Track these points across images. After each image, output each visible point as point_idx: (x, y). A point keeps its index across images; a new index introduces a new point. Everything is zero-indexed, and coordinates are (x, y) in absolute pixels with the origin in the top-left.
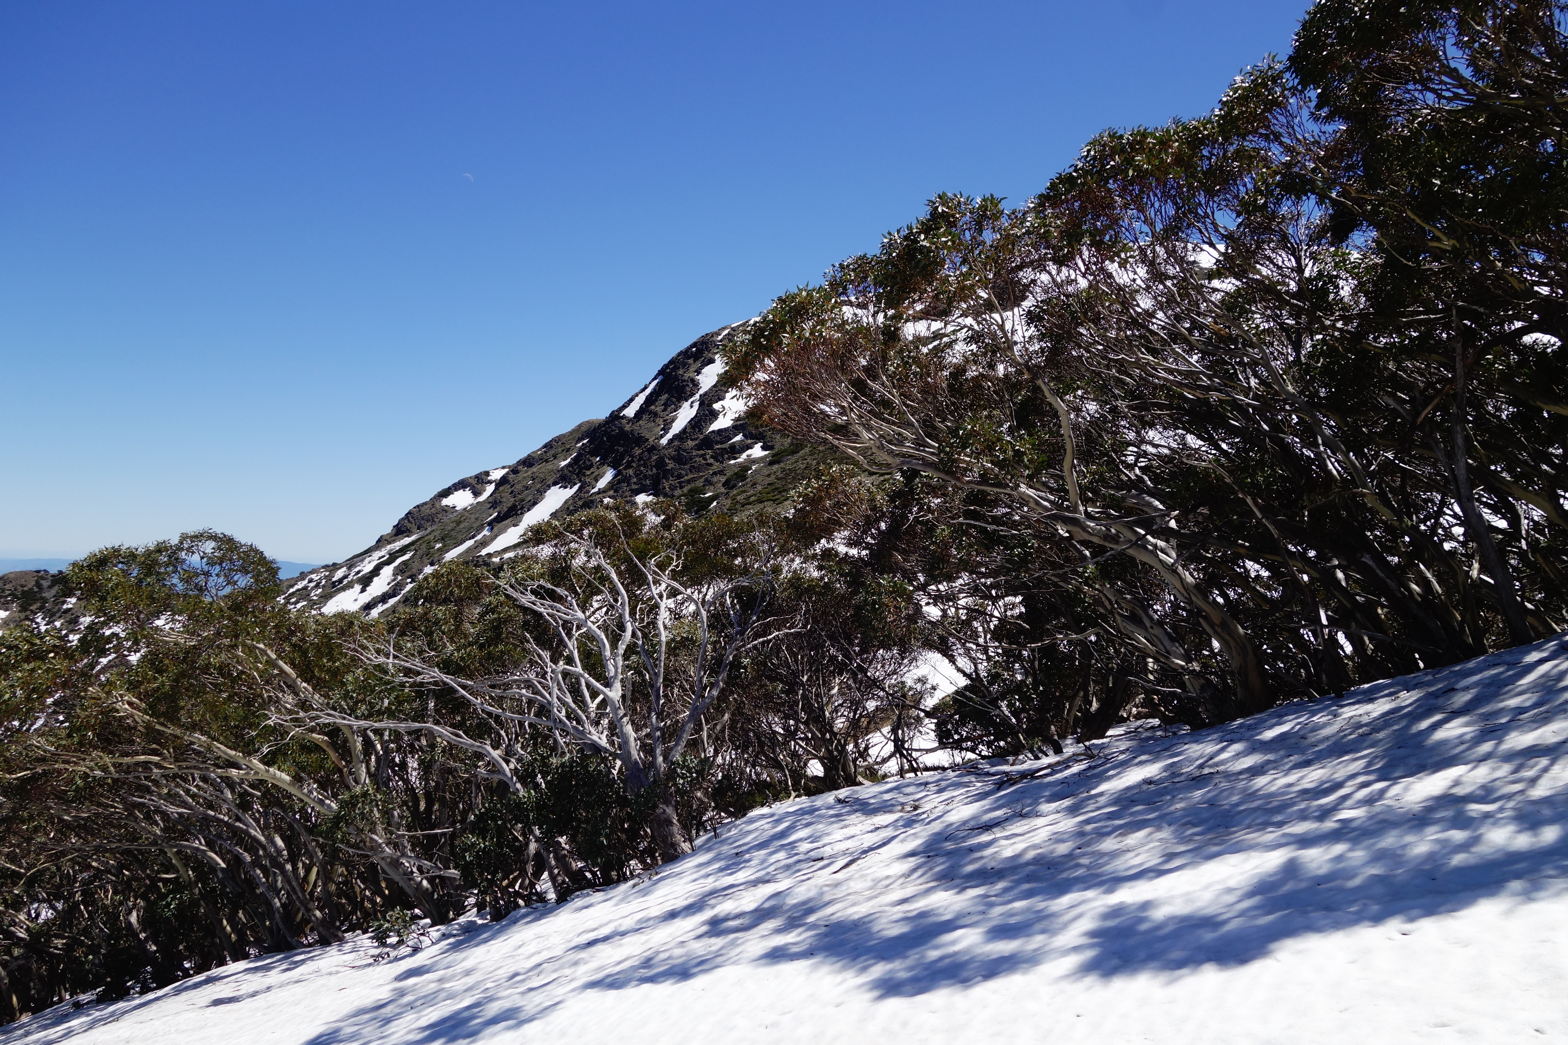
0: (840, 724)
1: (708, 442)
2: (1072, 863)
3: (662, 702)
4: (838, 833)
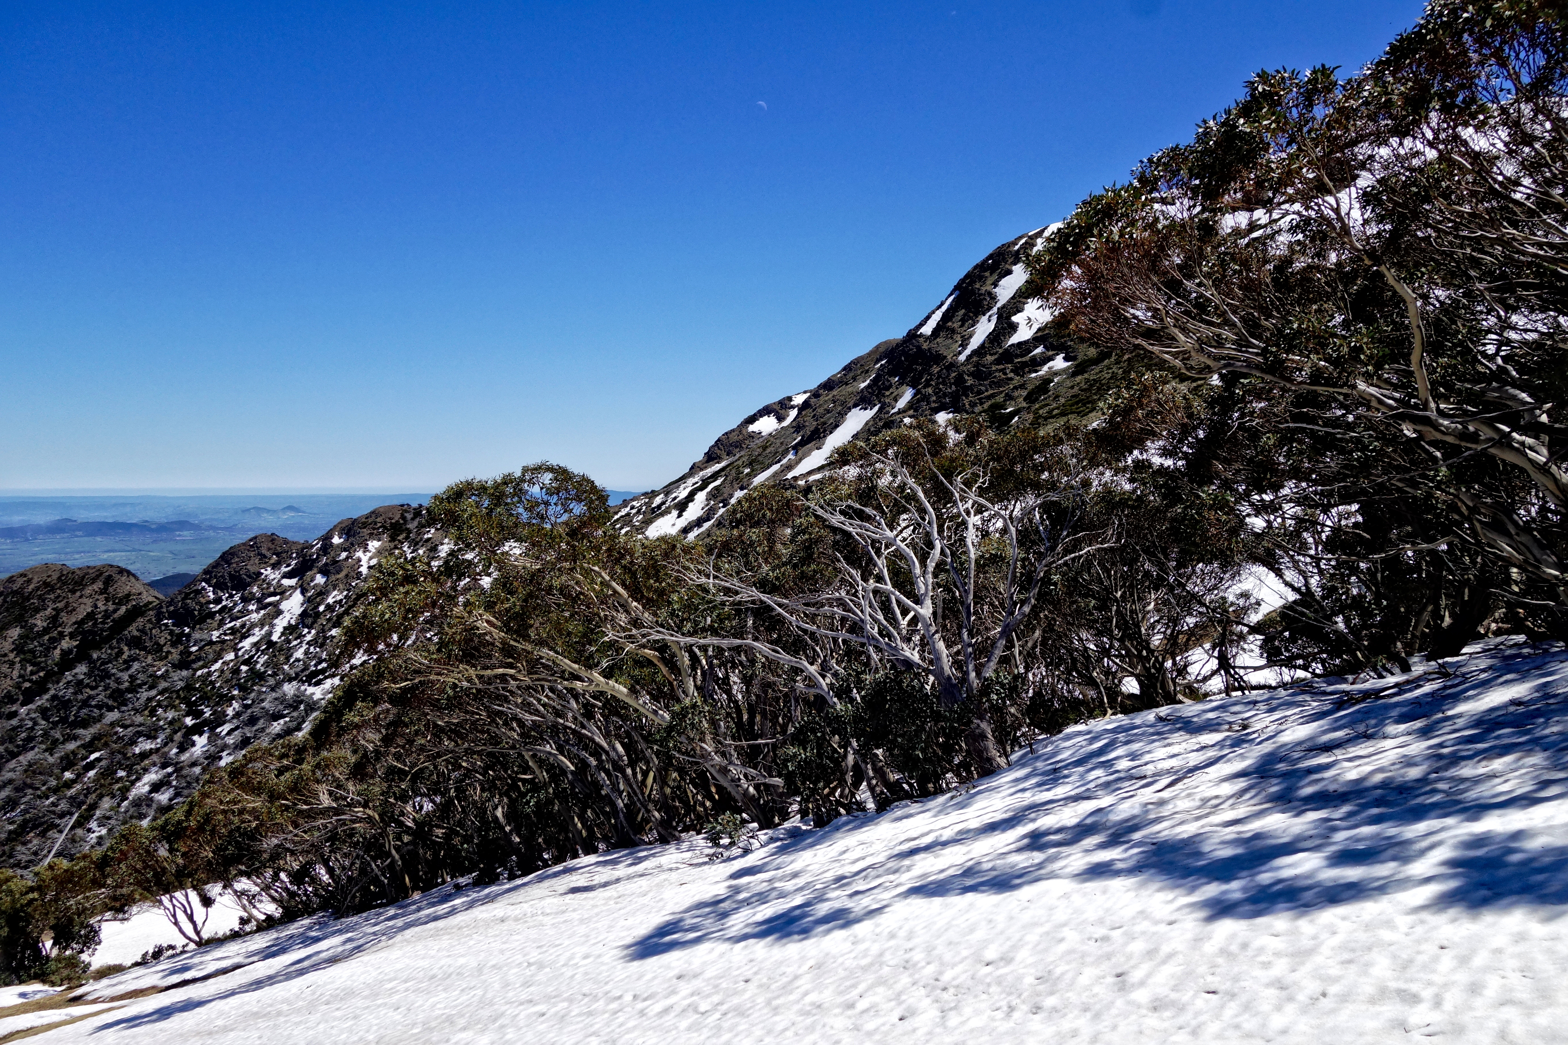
0: (1156, 640)
1: (1008, 356)
2: (1428, 788)
3: (973, 618)
4: (1161, 752)
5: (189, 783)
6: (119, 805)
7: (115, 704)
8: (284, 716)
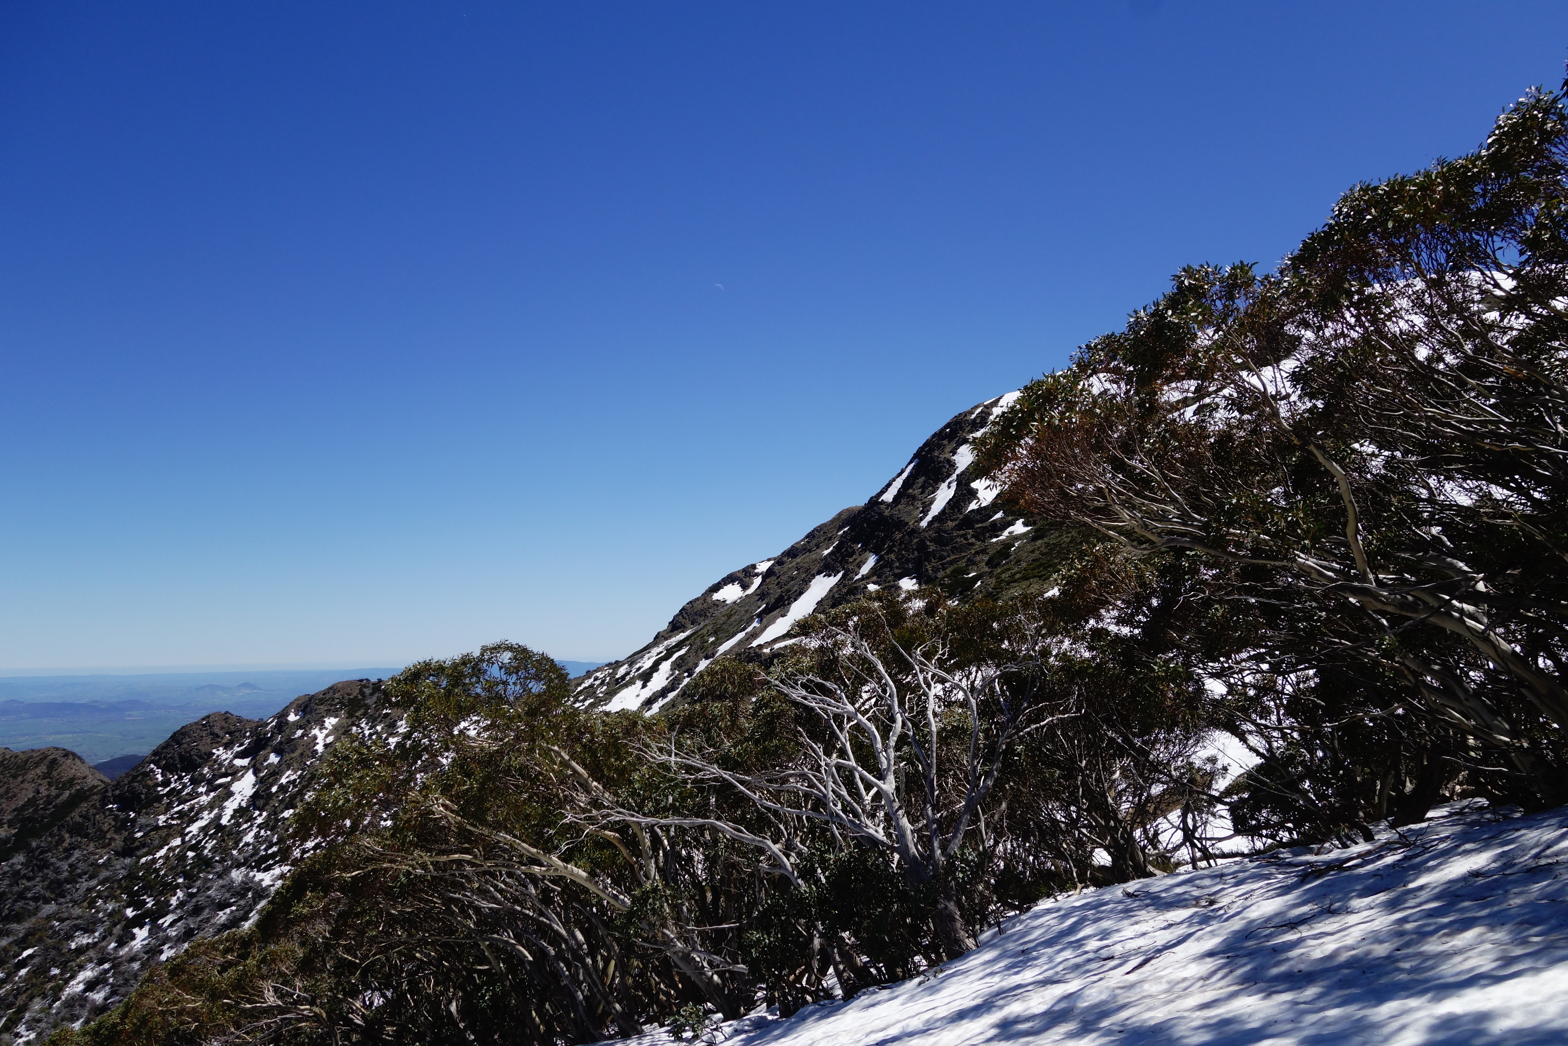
0: (1124, 810)
1: (969, 521)
2: (1392, 967)
3: (936, 793)
4: (1128, 930)
5: (127, 981)
6: (50, 1006)
7: (53, 896)
8: (231, 905)
